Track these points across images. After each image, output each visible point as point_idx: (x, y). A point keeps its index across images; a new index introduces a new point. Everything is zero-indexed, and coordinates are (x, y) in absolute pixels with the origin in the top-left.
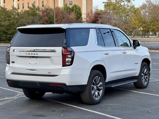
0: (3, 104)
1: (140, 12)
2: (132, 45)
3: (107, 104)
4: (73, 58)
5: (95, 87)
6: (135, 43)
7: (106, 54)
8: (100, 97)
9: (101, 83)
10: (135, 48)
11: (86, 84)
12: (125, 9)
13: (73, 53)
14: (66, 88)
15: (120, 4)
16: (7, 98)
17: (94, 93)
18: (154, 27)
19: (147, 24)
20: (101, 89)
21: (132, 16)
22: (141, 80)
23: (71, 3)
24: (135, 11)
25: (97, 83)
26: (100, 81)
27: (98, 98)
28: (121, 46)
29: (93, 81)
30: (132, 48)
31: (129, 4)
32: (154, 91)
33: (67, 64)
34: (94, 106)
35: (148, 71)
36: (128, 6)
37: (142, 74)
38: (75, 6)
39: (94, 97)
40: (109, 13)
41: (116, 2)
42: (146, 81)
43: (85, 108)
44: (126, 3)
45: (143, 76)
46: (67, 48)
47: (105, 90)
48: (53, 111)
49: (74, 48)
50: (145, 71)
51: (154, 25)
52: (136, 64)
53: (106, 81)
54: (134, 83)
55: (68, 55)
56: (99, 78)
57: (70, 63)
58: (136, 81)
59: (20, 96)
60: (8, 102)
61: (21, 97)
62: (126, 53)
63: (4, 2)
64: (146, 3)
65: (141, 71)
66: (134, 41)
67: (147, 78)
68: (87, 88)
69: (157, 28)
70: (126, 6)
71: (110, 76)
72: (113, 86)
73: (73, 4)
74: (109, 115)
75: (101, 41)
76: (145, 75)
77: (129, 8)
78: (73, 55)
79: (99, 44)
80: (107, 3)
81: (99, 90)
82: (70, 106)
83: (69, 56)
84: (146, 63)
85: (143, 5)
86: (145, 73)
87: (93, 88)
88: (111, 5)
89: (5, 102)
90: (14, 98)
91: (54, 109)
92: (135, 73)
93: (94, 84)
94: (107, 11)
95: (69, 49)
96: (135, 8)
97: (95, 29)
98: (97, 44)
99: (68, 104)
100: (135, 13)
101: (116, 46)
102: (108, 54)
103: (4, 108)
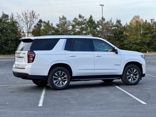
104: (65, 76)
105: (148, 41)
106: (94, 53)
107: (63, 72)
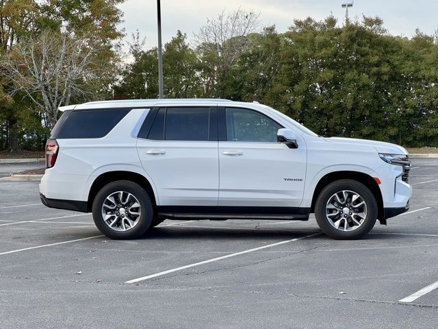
104: (136, 205)
106: (222, 144)
107: (130, 194)
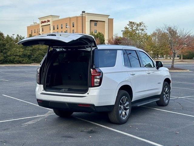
0: (34, 123)
1: (152, 39)
2: (155, 66)
3: (134, 124)
4: (101, 79)
5: (122, 107)
6: (158, 64)
7: (133, 75)
8: (126, 116)
9: (127, 103)
10: (158, 68)
11: (114, 104)
12: (139, 36)
13: (101, 73)
14: (95, 109)
15: (136, 32)
16: (38, 116)
17: (121, 113)
18: (163, 51)
19: (157, 48)
20: (128, 109)
21: (145, 42)
22: (163, 98)
23: (96, 31)
24: (148, 38)
25: (124, 103)
26: (127, 101)
27: (125, 117)
28: (145, 66)
29: (121, 101)
30: (155, 68)
31: (143, 32)
32: (175, 109)
33: (96, 84)
34: (122, 125)
35: (168, 90)
36: (142, 34)
37: (164, 93)
38: (100, 33)
39: (121, 117)
40: (127, 39)
41: (132, 30)
42: (167, 99)
43: (113, 128)
44: (140, 31)
45: (164, 94)
46: (96, 69)
47: (132, 109)
48: (81, 132)
49: (103, 69)
50: (167, 90)
51: (162, 50)
52: (159, 83)
53: (133, 100)
54: (157, 102)
55: (96, 75)
56: (126, 98)
57: (98, 83)
58: (158, 99)
59: (50, 113)
60: (39, 120)
61: (51, 115)
62: (150, 73)
63: (43, 31)
64: (156, 32)
65: (163, 90)
66: (157, 62)
67: (168, 96)
68: (115, 108)
69: (165, 51)
70: (140, 34)
71: (136, 95)
72: (139, 105)
73: (97, 32)
74: (138, 136)
75: (128, 62)
76: (166, 93)
77: (143, 35)
78: (101, 75)
79: (125, 65)
80: (125, 31)
81: (126, 109)
82: (98, 126)
83: (98, 77)
84: (167, 82)
85: (154, 33)
86: (166, 92)
87: (120, 107)
88: (129, 33)
89: (36, 120)
90: (45, 116)
91: (83, 129)
92: (158, 92)
93: (121, 104)
94: (125, 37)
95: (97, 70)
96: (148, 36)
97: (122, 51)
98: (124, 65)
99: (96, 123)
100: (147, 39)
101: (141, 67)
102: (134, 74)
103: (34, 128)
105: (29, 54)
